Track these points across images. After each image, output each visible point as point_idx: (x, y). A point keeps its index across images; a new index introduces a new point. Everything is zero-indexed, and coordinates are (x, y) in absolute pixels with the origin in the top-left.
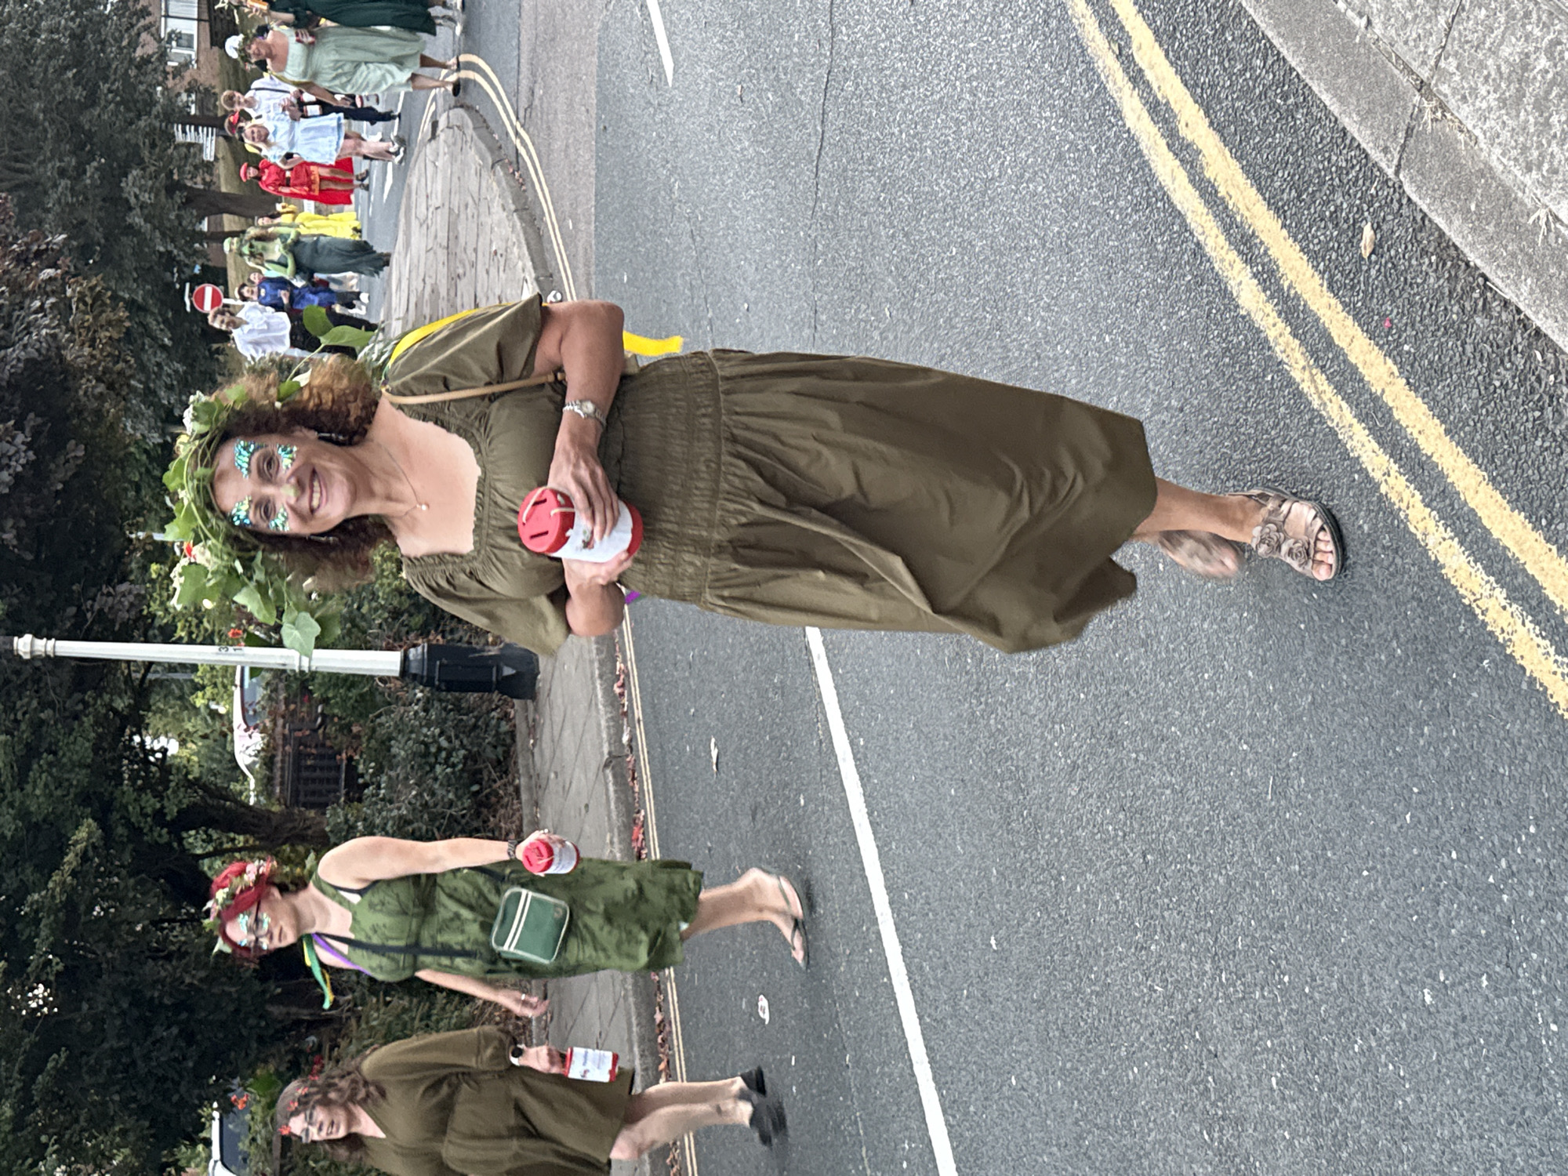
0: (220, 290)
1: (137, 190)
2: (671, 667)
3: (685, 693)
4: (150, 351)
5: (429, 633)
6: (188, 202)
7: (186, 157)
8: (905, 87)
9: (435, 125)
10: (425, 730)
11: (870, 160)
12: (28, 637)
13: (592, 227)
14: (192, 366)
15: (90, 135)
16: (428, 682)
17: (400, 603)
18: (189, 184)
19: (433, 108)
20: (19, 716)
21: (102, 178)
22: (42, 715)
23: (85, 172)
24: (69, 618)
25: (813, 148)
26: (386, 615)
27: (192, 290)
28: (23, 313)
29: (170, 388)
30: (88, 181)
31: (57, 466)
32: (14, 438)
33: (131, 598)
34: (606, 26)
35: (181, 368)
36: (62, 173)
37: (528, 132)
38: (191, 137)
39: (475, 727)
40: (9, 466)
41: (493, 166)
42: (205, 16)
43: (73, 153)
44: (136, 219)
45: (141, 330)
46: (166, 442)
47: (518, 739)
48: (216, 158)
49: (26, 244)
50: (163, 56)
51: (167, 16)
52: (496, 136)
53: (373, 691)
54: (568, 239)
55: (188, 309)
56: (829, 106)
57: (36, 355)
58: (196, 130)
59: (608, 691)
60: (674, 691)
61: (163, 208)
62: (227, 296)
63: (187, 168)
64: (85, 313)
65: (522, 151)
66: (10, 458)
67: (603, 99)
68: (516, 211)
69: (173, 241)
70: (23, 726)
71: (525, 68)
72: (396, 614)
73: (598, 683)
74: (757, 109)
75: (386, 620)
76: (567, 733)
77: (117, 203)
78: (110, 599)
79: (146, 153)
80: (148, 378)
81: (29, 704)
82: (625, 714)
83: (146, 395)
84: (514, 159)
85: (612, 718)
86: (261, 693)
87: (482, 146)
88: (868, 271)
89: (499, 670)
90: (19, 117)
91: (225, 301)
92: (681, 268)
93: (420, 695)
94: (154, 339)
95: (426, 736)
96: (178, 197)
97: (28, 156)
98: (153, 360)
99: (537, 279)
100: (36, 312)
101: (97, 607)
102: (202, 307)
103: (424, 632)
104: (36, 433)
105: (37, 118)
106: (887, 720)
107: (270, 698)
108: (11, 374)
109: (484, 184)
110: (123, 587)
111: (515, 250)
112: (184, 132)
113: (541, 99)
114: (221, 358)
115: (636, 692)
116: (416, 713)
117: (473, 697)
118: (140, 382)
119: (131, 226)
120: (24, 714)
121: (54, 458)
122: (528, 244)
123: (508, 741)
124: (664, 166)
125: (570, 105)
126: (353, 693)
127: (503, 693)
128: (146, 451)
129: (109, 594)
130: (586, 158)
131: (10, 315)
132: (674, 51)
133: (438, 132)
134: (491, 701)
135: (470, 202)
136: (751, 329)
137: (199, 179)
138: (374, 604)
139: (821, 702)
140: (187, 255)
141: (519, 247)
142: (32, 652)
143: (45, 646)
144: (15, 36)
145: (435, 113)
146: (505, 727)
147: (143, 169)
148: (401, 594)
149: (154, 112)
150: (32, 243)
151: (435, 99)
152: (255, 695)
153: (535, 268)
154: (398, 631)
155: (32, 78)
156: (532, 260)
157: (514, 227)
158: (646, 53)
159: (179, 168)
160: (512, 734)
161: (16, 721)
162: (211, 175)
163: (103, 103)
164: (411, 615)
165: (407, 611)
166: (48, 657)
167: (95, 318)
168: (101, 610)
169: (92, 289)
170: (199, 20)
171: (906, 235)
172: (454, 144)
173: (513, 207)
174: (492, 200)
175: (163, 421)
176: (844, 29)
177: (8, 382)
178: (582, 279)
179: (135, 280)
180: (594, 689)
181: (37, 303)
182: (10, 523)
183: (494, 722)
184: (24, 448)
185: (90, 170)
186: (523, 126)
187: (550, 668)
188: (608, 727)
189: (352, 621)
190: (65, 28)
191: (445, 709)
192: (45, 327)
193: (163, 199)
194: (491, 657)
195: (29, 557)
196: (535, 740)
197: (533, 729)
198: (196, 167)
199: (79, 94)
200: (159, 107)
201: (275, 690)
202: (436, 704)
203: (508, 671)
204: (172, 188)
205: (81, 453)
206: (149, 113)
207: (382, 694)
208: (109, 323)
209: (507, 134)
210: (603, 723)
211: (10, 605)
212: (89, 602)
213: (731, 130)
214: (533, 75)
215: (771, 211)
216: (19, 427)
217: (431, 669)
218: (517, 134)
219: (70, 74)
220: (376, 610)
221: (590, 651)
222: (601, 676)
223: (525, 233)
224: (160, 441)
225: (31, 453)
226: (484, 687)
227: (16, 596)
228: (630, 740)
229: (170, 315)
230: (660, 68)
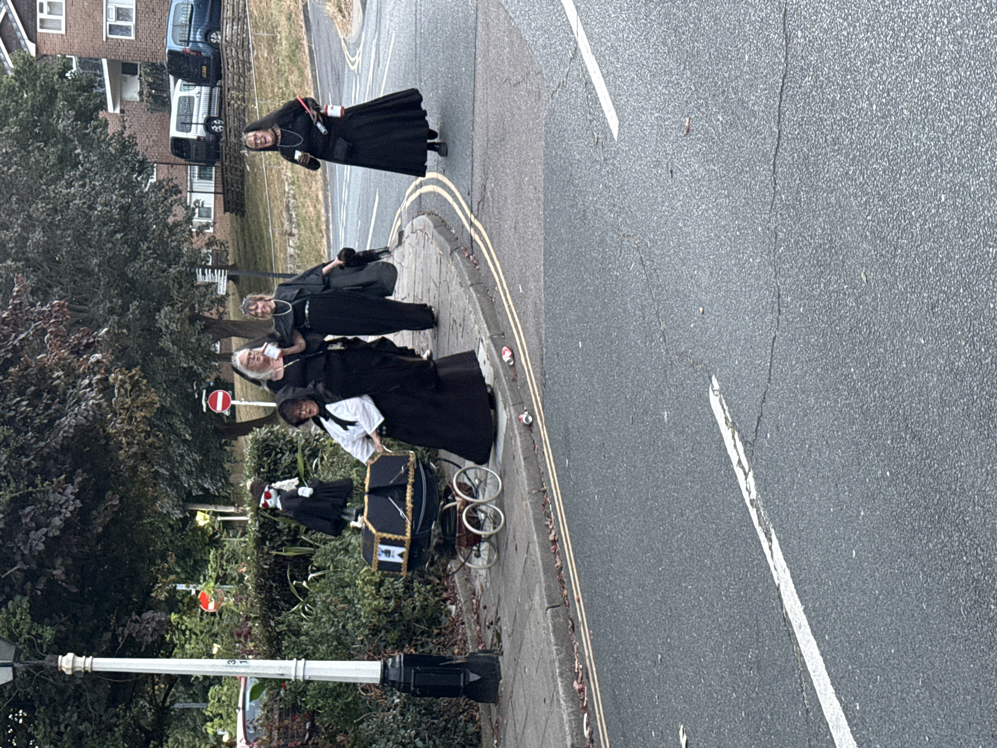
0: (229, 393)
1: (167, 321)
2: (631, 658)
3: (647, 681)
4: (175, 445)
5: (404, 646)
6: (205, 329)
7: (205, 295)
8: (872, 62)
9: (401, 234)
10: (402, 732)
11: (835, 142)
12: (70, 655)
13: (542, 283)
14: (205, 455)
15: (132, 281)
16: (405, 688)
17: (379, 621)
18: (207, 314)
19: (399, 223)
20: (62, 729)
21: (141, 314)
22: (82, 728)
23: (128, 309)
24: (105, 642)
25: (770, 147)
26: (367, 632)
27: (207, 396)
28: (75, 391)
29: (189, 473)
30: (131, 316)
31: (99, 513)
32: (64, 489)
33: (154, 624)
34: (552, 112)
35: (198, 458)
36: (111, 311)
37: (480, 222)
38: (208, 278)
39: (445, 728)
40: (60, 513)
41: (452, 252)
42: (220, 191)
43: (120, 295)
44: (166, 343)
45: (168, 428)
46: (186, 517)
47: (484, 739)
48: (227, 294)
49: (78, 339)
50: (189, 220)
51: (192, 191)
52: (453, 231)
53: (357, 698)
54: (518, 300)
55: (205, 410)
56: (786, 105)
57: (84, 421)
58: (213, 272)
59: (568, 687)
60: (636, 680)
61: (186, 334)
62: (234, 398)
63: (206, 303)
64: (126, 395)
65: (476, 237)
66: (61, 506)
67: (550, 171)
68: (472, 285)
69: (194, 359)
70: (65, 738)
71: (477, 171)
72: (375, 630)
73: (559, 680)
74: (707, 132)
75: (367, 636)
76: (529, 731)
77: (152, 333)
78: (137, 625)
79: (174, 293)
80: (173, 466)
81: (71, 717)
82: (585, 709)
83: (171, 479)
84: (469, 245)
85: (573, 712)
86: (259, 713)
87: (442, 239)
88: (838, 243)
89: (466, 676)
90: (80, 270)
91: (233, 402)
92: (630, 293)
93: (397, 701)
94: (179, 435)
95: (403, 737)
96: (199, 325)
97: (86, 300)
98: (178, 451)
99: (491, 338)
100: (85, 388)
101: (126, 632)
102: (215, 407)
103: (399, 646)
104: (83, 487)
105: (93, 270)
106: (888, 680)
107: (267, 718)
108: (64, 438)
109: (444, 269)
110: (148, 615)
111: (472, 317)
112: (204, 274)
113: (492, 191)
114: (228, 448)
115: (595, 685)
116: (394, 717)
117: (443, 702)
118: (167, 469)
119: (162, 349)
120: (66, 727)
121: (95, 508)
122: (482, 310)
123: (475, 741)
124: (611, 211)
125: (520, 186)
126: (340, 703)
127: (470, 698)
128: (170, 526)
129: (136, 621)
130: (535, 228)
131: (65, 394)
132: (618, 109)
133: (404, 239)
134: (458, 705)
135: (432, 285)
136: (707, 329)
137: (214, 311)
138: (357, 623)
139: (806, 670)
140: (205, 369)
141: (476, 313)
142: (73, 668)
143: (85, 663)
144: (78, 209)
145: (400, 227)
146: (471, 728)
147: (172, 306)
148: (380, 613)
149: (182, 262)
150: (82, 337)
151: (400, 216)
152: (254, 714)
153: (489, 329)
154: (378, 646)
155: (90, 239)
156: (487, 322)
157: (470, 298)
158: (591, 121)
159: (199, 302)
160: (478, 735)
161: (60, 734)
162: (224, 307)
163: (142, 257)
164: (388, 632)
165: (384, 628)
166: (86, 672)
167: (133, 400)
168: (130, 635)
169: (131, 377)
170: (215, 193)
171: (883, 198)
172: (418, 244)
173: (469, 283)
174: (451, 281)
175: (184, 501)
176: (800, 34)
177: (62, 445)
178: (532, 330)
179: (165, 390)
180: (556, 686)
181: (87, 381)
182: (59, 561)
183: (462, 724)
184: (72, 497)
185: (132, 307)
186: (476, 217)
187: (511, 672)
188: (570, 721)
189: (338, 639)
190: (116, 202)
191: (419, 713)
192: (93, 398)
193: (187, 327)
194: (459, 665)
195: (75, 590)
196: (499, 740)
197: (497, 730)
198: (212, 302)
199: (125, 251)
200: (185, 258)
201: (271, 710)
202: (412, 708)
203: (474, 677)
204: (193, 319)
205: (116, 502)
206: (177, 263)
207: (364, 702)
208: (144, 405)
209: (463, 226)
210: (565, 717)
211: (59, 631)
212: (121, 628)
213: (680, 159)
214: (486, 174)
215: (725, 218)
216: (69, 480)
217: (407, 676)
218: (471, 224)
219: (119, 236)
220: (358, 627)
221: (550, 652)
222: (561, 674)
223: (480, 302)
224: (181, 516)
225: (78, 501)
226: (452, 691)
227: (62, 624)
228: (591, 734)
229: (190, 416)
230: (606, 129)
